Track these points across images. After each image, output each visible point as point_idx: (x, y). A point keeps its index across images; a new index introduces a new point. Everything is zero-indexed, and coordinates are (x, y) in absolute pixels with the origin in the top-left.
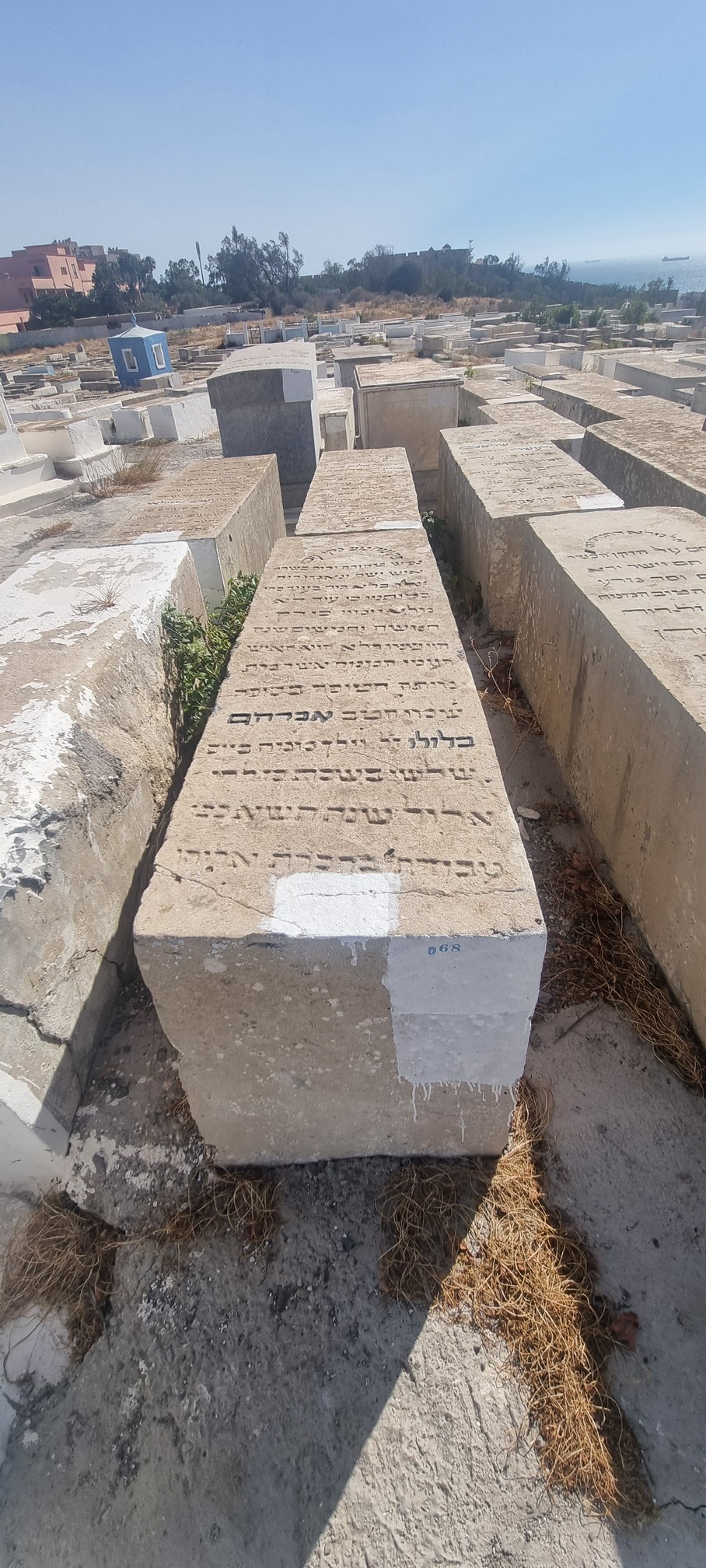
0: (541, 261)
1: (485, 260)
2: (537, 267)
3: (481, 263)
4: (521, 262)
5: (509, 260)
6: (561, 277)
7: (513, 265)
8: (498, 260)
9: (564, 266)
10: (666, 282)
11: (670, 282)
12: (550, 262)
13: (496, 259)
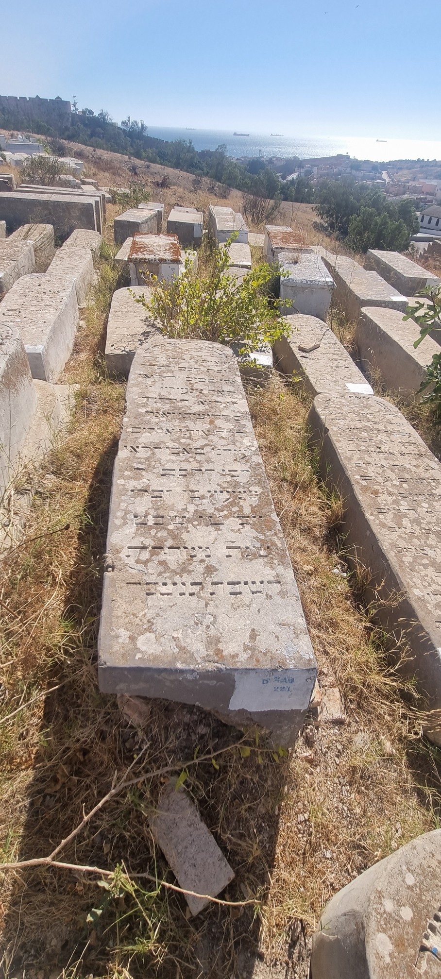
0: (125, 119)
1: (84, 112)
2: (123, 123)
3: (81, 114)
4: (110, 117)
5: (100, 114)
6: (141, 133)
7: (104, 119)
8: (93, 113)
9: (142, 125)
10: (188, 142)
11: (190, 143)
12: (131, 120)
13: (91, 112)
